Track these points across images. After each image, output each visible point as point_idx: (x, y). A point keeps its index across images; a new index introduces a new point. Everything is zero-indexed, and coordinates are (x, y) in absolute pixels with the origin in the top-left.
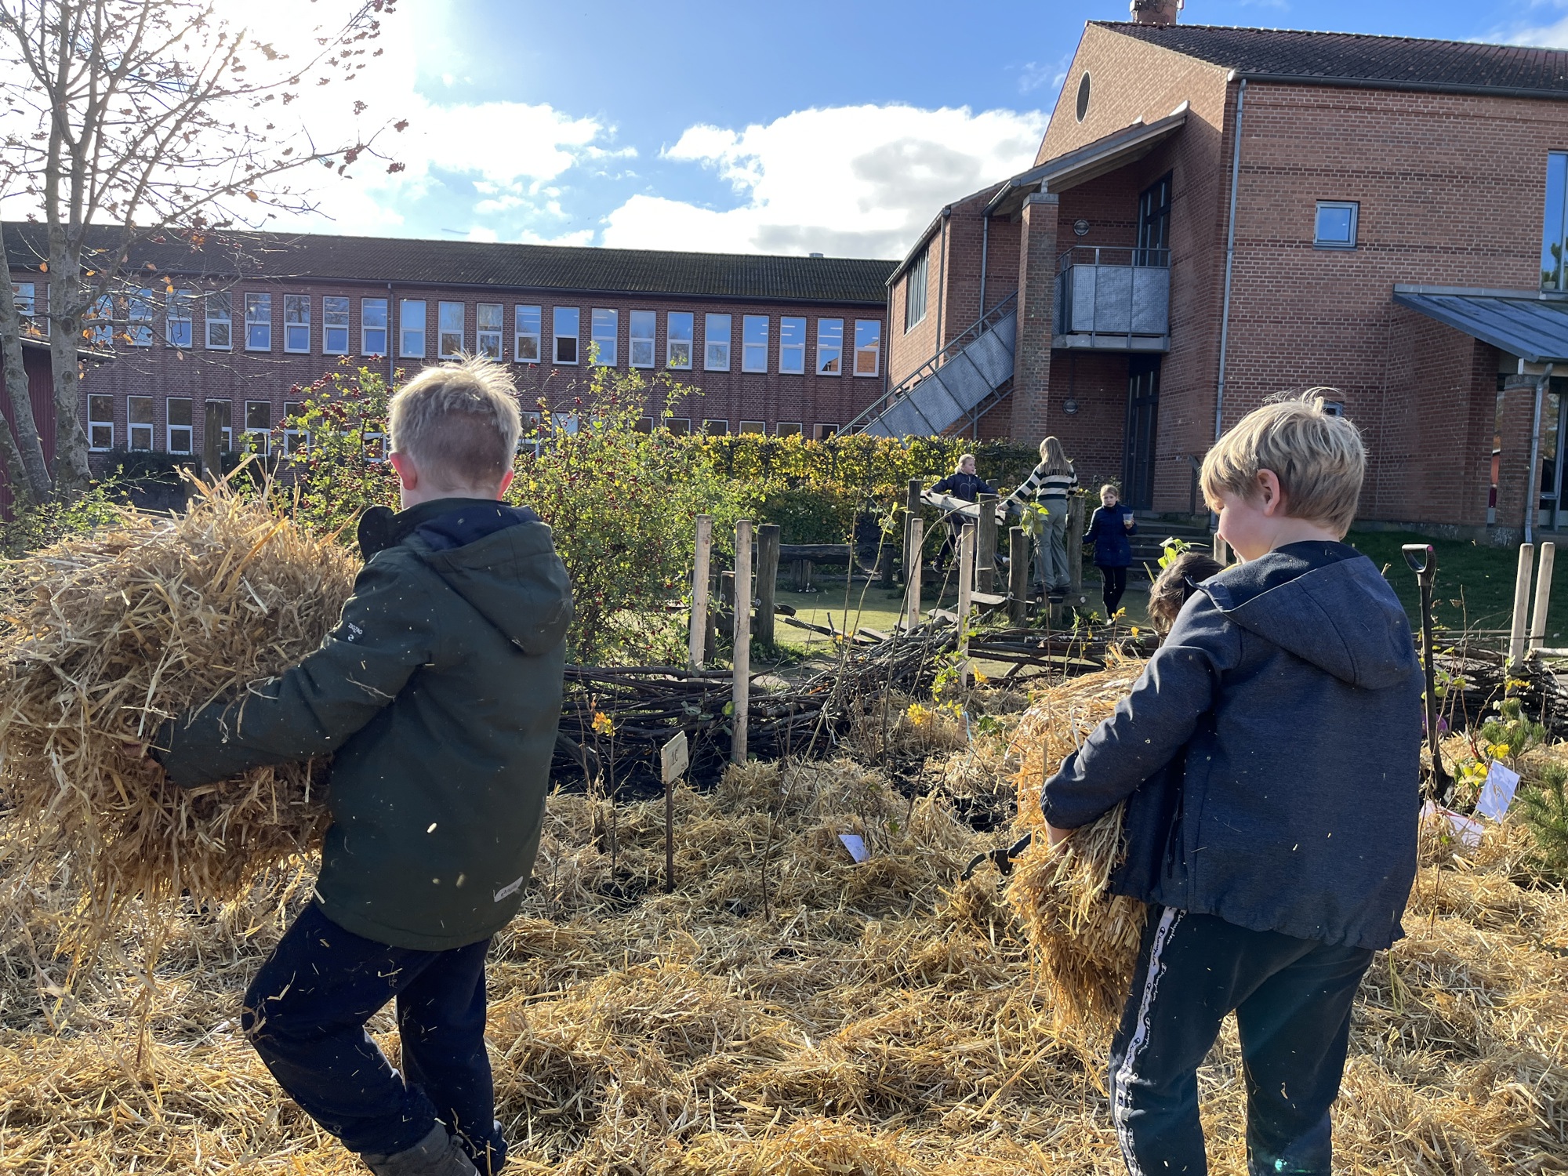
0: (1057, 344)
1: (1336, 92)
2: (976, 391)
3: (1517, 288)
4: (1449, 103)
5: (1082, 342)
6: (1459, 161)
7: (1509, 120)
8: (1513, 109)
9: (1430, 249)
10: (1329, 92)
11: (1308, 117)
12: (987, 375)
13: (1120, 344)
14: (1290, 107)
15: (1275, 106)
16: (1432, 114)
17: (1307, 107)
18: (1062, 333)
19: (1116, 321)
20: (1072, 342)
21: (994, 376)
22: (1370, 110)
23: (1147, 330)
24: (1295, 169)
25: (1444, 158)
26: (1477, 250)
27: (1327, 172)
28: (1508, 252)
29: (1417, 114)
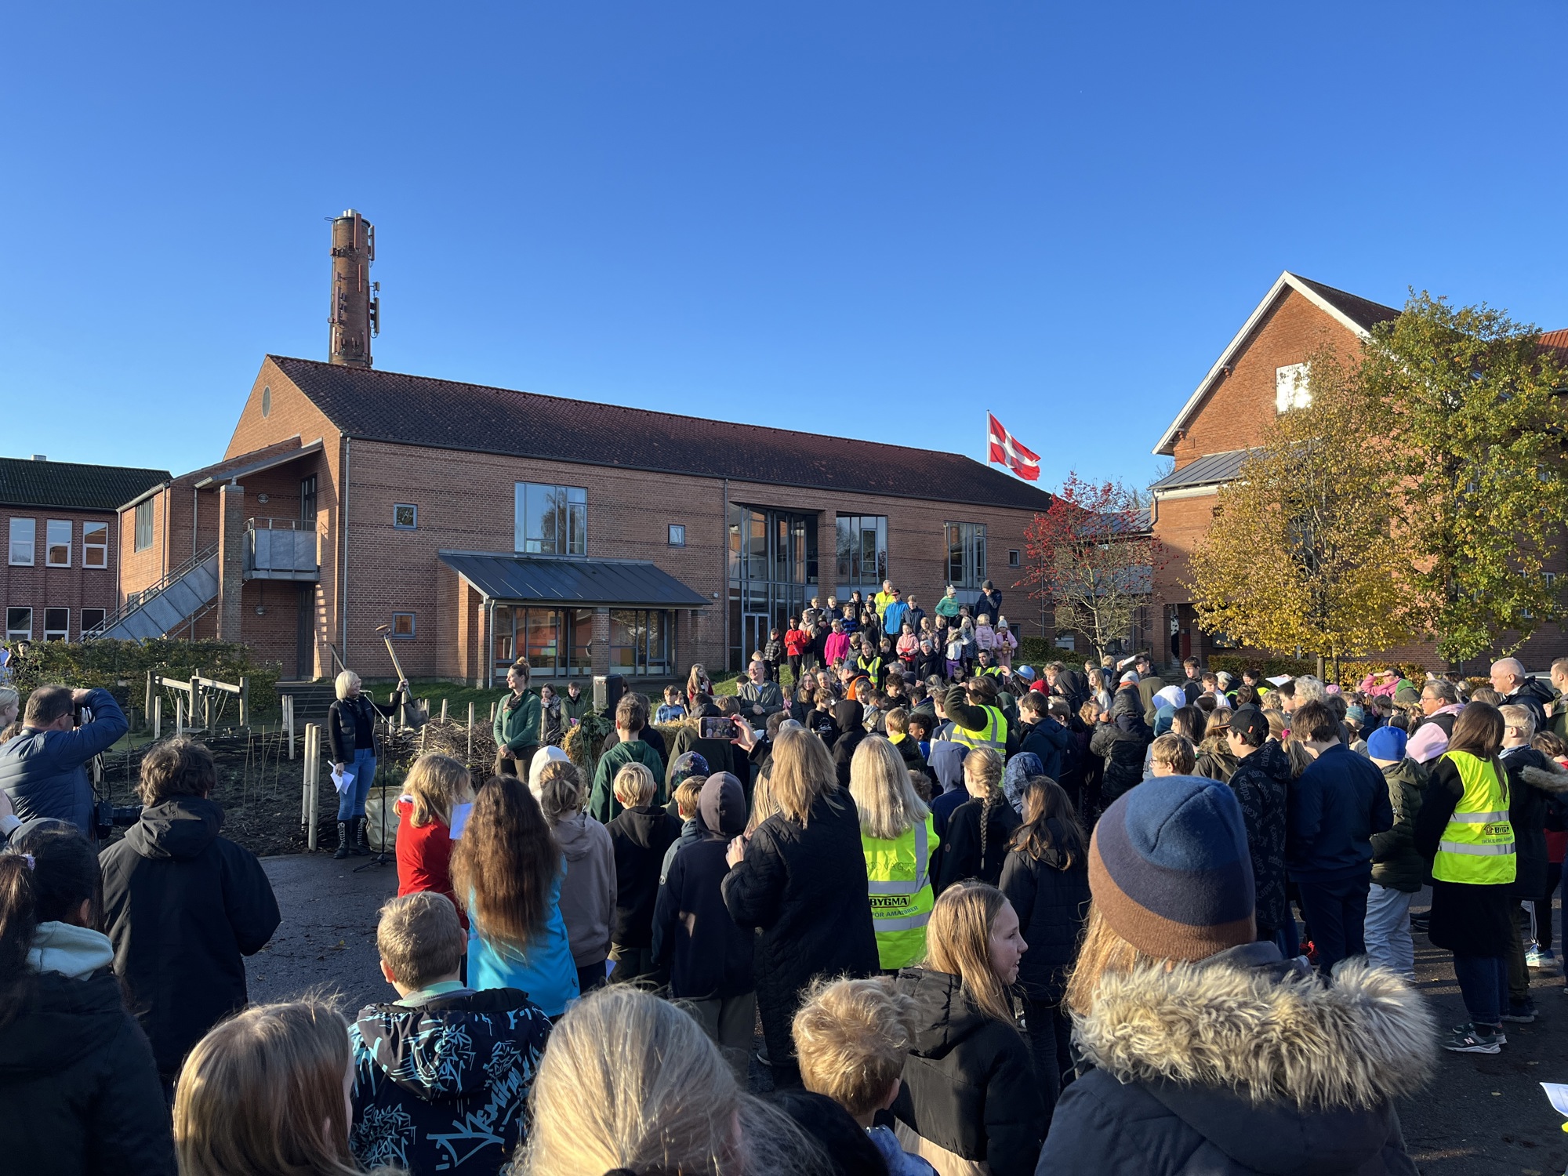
0: (247, 576)
1: (401, 447)
2: (190, 605)
3: (503, 552)
4: (463, 455)
5: (263, 575)
6: (469, 485)
7: (494, 465)
8: (496, 460)
9: (456, 530)
10: (397, 446)
11: (387, 458)
12: (200, 594)
13: (288, 576)
14: (377, 453)
15: (368, 452)
16: (454, 461)
17: (386, 454)
18: (249, 569)
19: (284, 562)
20: (256, 575)
21: (204, 595)
22: (420, 457)
23: (304, 569)
24: (381, 486)
25: (461, 484)
26: (481, 532)
27: (399, 488)
28: (497, 533)
29: (445, 460)
